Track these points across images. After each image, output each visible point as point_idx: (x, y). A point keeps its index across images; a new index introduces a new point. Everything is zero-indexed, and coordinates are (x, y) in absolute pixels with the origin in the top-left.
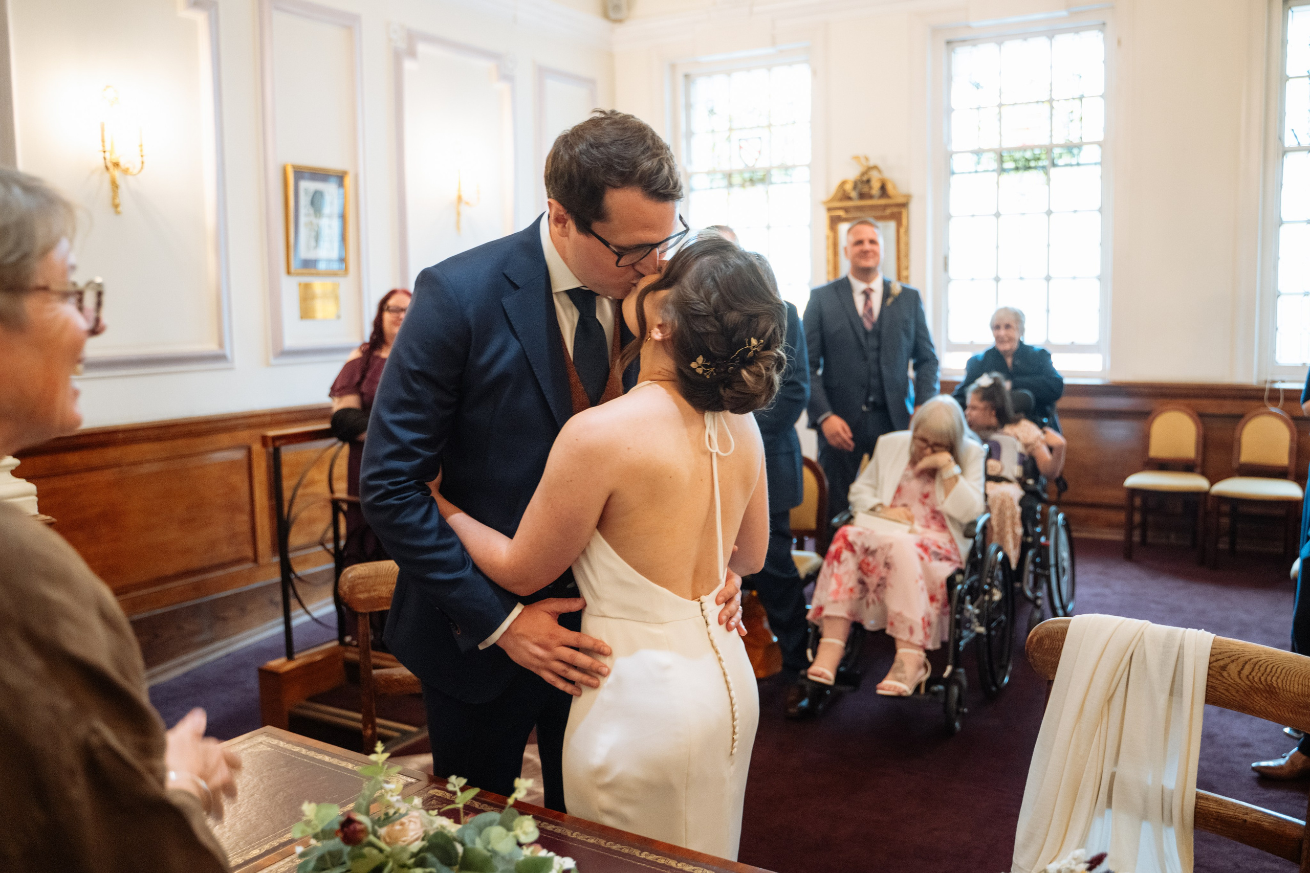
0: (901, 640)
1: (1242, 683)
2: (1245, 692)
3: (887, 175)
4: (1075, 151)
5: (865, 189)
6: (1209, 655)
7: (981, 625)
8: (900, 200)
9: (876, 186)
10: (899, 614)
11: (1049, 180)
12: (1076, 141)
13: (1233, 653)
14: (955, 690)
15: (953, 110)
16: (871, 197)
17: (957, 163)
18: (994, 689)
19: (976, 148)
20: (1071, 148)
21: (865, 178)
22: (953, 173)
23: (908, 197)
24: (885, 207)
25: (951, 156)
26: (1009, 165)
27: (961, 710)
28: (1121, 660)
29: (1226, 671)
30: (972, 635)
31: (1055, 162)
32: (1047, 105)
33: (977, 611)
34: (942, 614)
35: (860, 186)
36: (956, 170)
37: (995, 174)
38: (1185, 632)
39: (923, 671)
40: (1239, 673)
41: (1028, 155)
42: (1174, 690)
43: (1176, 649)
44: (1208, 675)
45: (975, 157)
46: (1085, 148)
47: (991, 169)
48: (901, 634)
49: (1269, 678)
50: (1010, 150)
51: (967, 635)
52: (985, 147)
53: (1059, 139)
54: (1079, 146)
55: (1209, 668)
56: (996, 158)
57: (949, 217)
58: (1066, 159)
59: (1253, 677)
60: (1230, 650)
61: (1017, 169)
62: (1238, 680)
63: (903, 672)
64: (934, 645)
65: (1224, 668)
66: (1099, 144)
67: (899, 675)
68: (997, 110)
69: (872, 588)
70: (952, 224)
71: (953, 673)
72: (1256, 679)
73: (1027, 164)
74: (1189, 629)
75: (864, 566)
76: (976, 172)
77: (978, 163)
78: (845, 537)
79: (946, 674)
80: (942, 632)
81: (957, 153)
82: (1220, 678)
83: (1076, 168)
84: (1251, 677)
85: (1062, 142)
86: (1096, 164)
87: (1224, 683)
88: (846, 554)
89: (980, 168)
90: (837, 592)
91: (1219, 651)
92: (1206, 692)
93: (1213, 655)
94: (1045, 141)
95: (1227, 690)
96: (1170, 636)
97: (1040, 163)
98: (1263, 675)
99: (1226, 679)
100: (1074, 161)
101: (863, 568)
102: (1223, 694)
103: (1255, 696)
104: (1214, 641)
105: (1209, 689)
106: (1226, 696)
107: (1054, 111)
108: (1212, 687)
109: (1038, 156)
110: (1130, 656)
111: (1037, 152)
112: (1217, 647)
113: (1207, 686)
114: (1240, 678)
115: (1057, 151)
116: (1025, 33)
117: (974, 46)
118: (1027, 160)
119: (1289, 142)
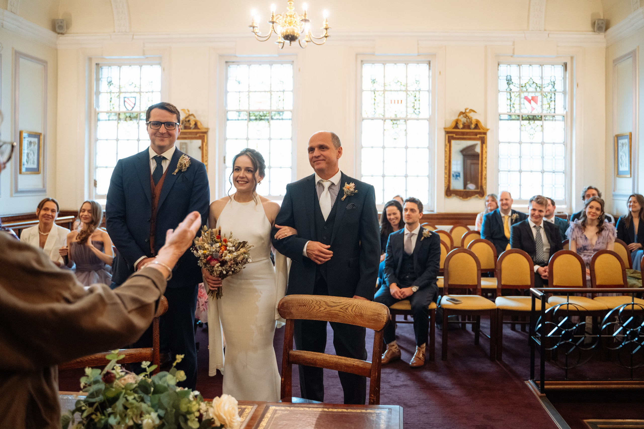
1: (353, 314)
2: (353, 317)
3: (197, 119)
4: (281, 113)
5: (187, 125)
8: (204, 130)
9: (192, 123)
11: (270, 125)
12: (281, 109)
15: (228, 92)
16: (190, 128)
17: (231, 115)
19: (238, 108)
20: (279, 112)
21: (187, 119)
22: (228, 120)
23: (208, 129)
24: (197, 133)
25: (227, 112)
26: (253, 117)
31: (273, 117)
32: (269, 93)
35: (185, 123)
36: (229, 118)
37: (247, 121)
40: (352, 310)
41: (261, 114)
45: (238, 113)
46: (285, 112)
47: (245, 119)
49: (361, 311)
50: (253, 111)
52: (242, 109)
53: (274, 108)
54: (283, 112)
56: (247, 114)
57: (226, 139)
58: (277, 116)
61: (256, 119)
62: (351, 313)
66: (291, 111)
68: (247, 93)
70: (228, 142)
72: (357, 312)
73: (261, 118)
76: (238, 120)
77: (239, 116)
81: (230, 111)
82: (345, 313)
83: (281, 121)
84: (355, 311)
85: (275, 109)
86: (290, 119)
89: (240, 118)
94: (268, 108)
97: (266, 118)
100: (280, 118)
103: (357, 318)
106: (348, 319)
107: (272, 96)
109: (265, 114)
111: (265, 112)
115: (273, 113)
116: (260, 63)
117: (238, 65)
118: (261, 116)
119: (364, 116)
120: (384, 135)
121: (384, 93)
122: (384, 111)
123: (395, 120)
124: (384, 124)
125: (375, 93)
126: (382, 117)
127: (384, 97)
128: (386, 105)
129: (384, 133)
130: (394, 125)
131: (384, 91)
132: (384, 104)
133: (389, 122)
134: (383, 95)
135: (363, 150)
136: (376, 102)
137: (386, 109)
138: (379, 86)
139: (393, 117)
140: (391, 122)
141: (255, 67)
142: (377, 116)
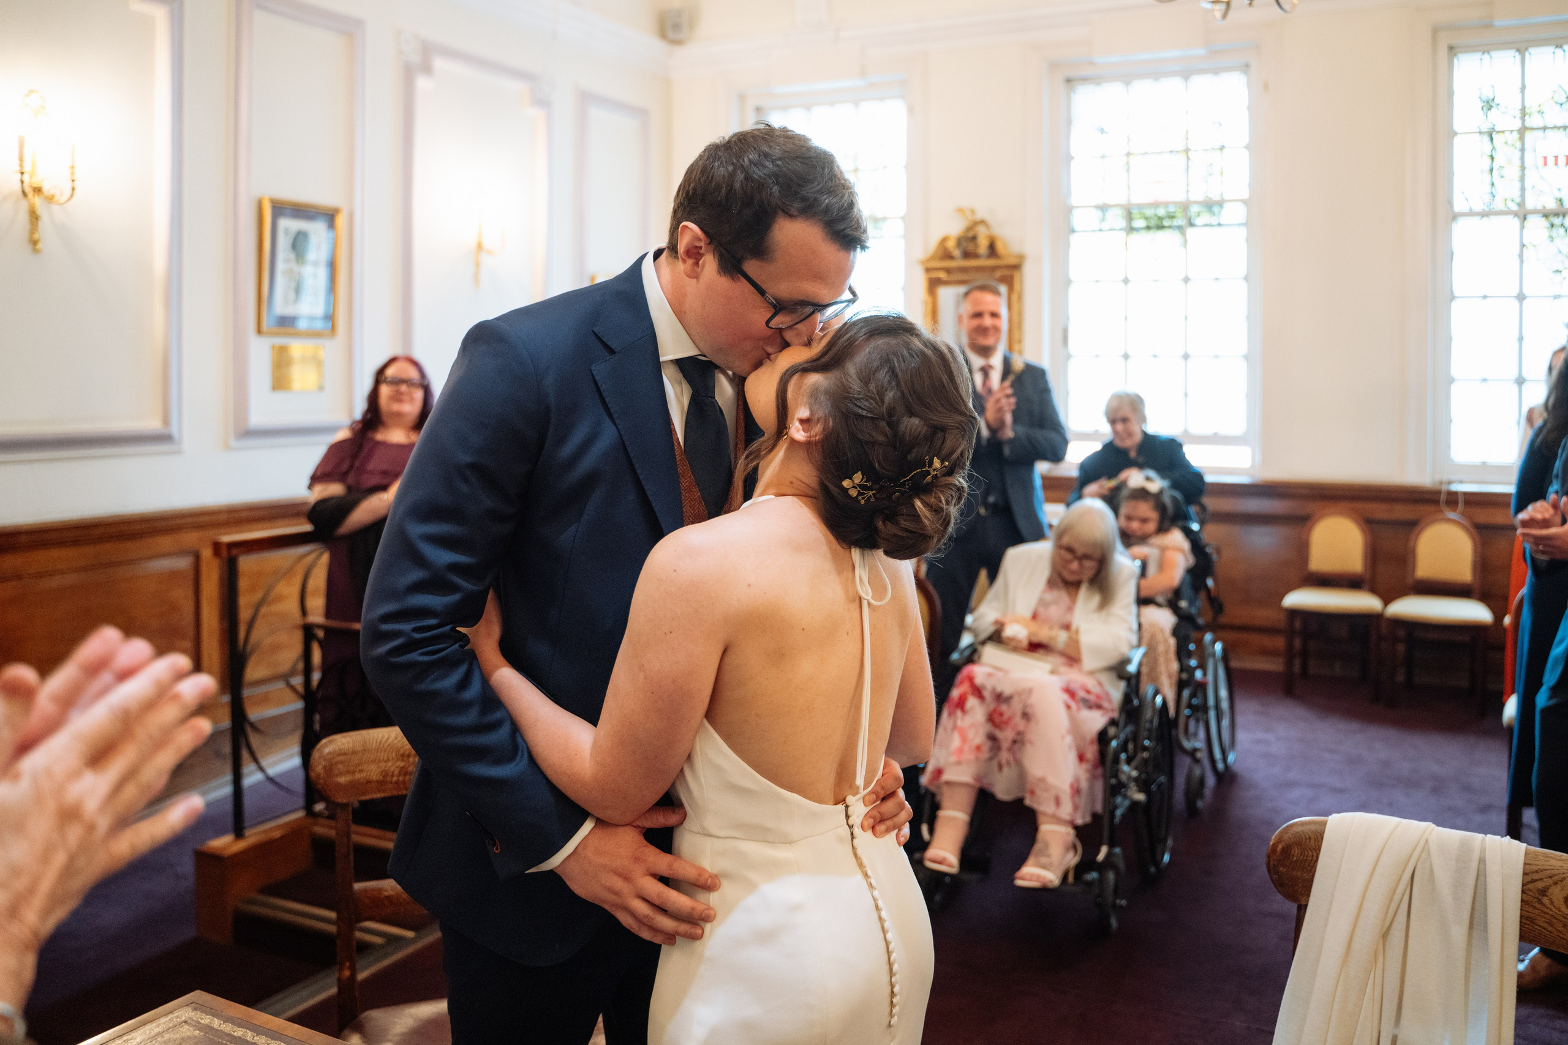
0: (1044, 814)
3: (996, 231)
4: (1216, 209)
5: (971, 247)
6: (1520, 872)
7: (1140, 791)
8: (1008, 261)
9: (983, 243)
10: (1042, 780)
11: (1186, 241)
12: (1217, 197)
13: (1556, 872)
14: (1111, 876)
15: (1073, 158)
16: (977, 257)
17: (1078, 219)
18: (1153, 870)
19: (1100, 202)
20: (1210, 206)
21: (970, 234)
22: (1073, 231)
23: (1021, 257)
24: (994, 269)
25: (1071, 211)
26: (1139, 223)
27: (1118, 901)
28: (1400, 879)
29: (1547, 896)
30: (1127, 803)
31: (1192, 221)
32: (1183, 156)
33: (1134, 773)
34: (1093, 777)
35: (964, 242)
36: (1076, 228)
37: (1123, 234)
38: (1483, 839)
39: (1071, 854)
41: (1161, 212)
42: (1477, 921)
43: (1474, 865)
44: (1522, 901)
45: (1100, 213)
46: (1226, 206)
47: (1118, 227)
48: (1044, 806)
50: (1140, 206)
51: (1122, 806)
52: (1111, 201)
53: (1197, 195)
54: (1220, 204)
55: (1523, 892)
56: (1124, 214)
57: (1068, 283)
58: (1204, 218)
60: (1550, 868)
61: (1148, 228)
63: (1049, 856)
64: (1083, 817)
65: (1543, 892)
66: (1244, 201)
67: (1043, 860)
68: (1125, 159)
69: (1005, 745)
70: (1073, 290)
71: (1109, 855)
73: (1159, 223)
74: (1489, 836)
75: (996, 717)
76: (1101, 230)
77: (1103, 220)
78: (971, 679)
79: (1101, 857)
80: (1093, 801)
81: (1077, 207)
82: (1539, 906)
83: (1217, 229)
85: (1201, 198)
86: (1240, 224)
87: (1545, 913)
88: (972, 702)
89: (1105, 226)
90: (960, 751)
91: (1535, 868)
92: (1521, 926)
93: (1527, 874)
94: (1181, 197)
96: (1464, 846)
97: (1175, 223)
99: (1547, 908)
100: (1214, 220)
101: (994, 719)
102: (1544, 928)
104: (1527, 853)
105: (1524, 921)
106: (1548, 931)
107: (1190, 163)
108: (1527, 918)
109: (1172, 214)
110: (1411, 873)
111: (1172, 209)
112: (1530, 862)
113: (1521, 916)
115: (1194, 209)
116: (1156, 73)
117: (1098, 84)
118: (1161, 219)
119: (1459, 206)
120: (1522, 262)
121: (1522, 138)
122: (1523, 189)
123: (1557, 215)
124: (1522, 227)
125: (1492, 139)
126: (1514, 207)
127: (1523, 150)
128: (1526, 172)
129: (1521, 256)
130: (1555, 230)
131: (1523, 131)
132: (1523, 168)
133: (1536, 224)
134: (1518, 145)
135: (1455, 305)
136: (1495, 167)
137: (1527, 184)
138: (1506, 120)
139: (1551, 205)
140: (1544, 223)
141: (1142, 87)
142: (1499, 205)
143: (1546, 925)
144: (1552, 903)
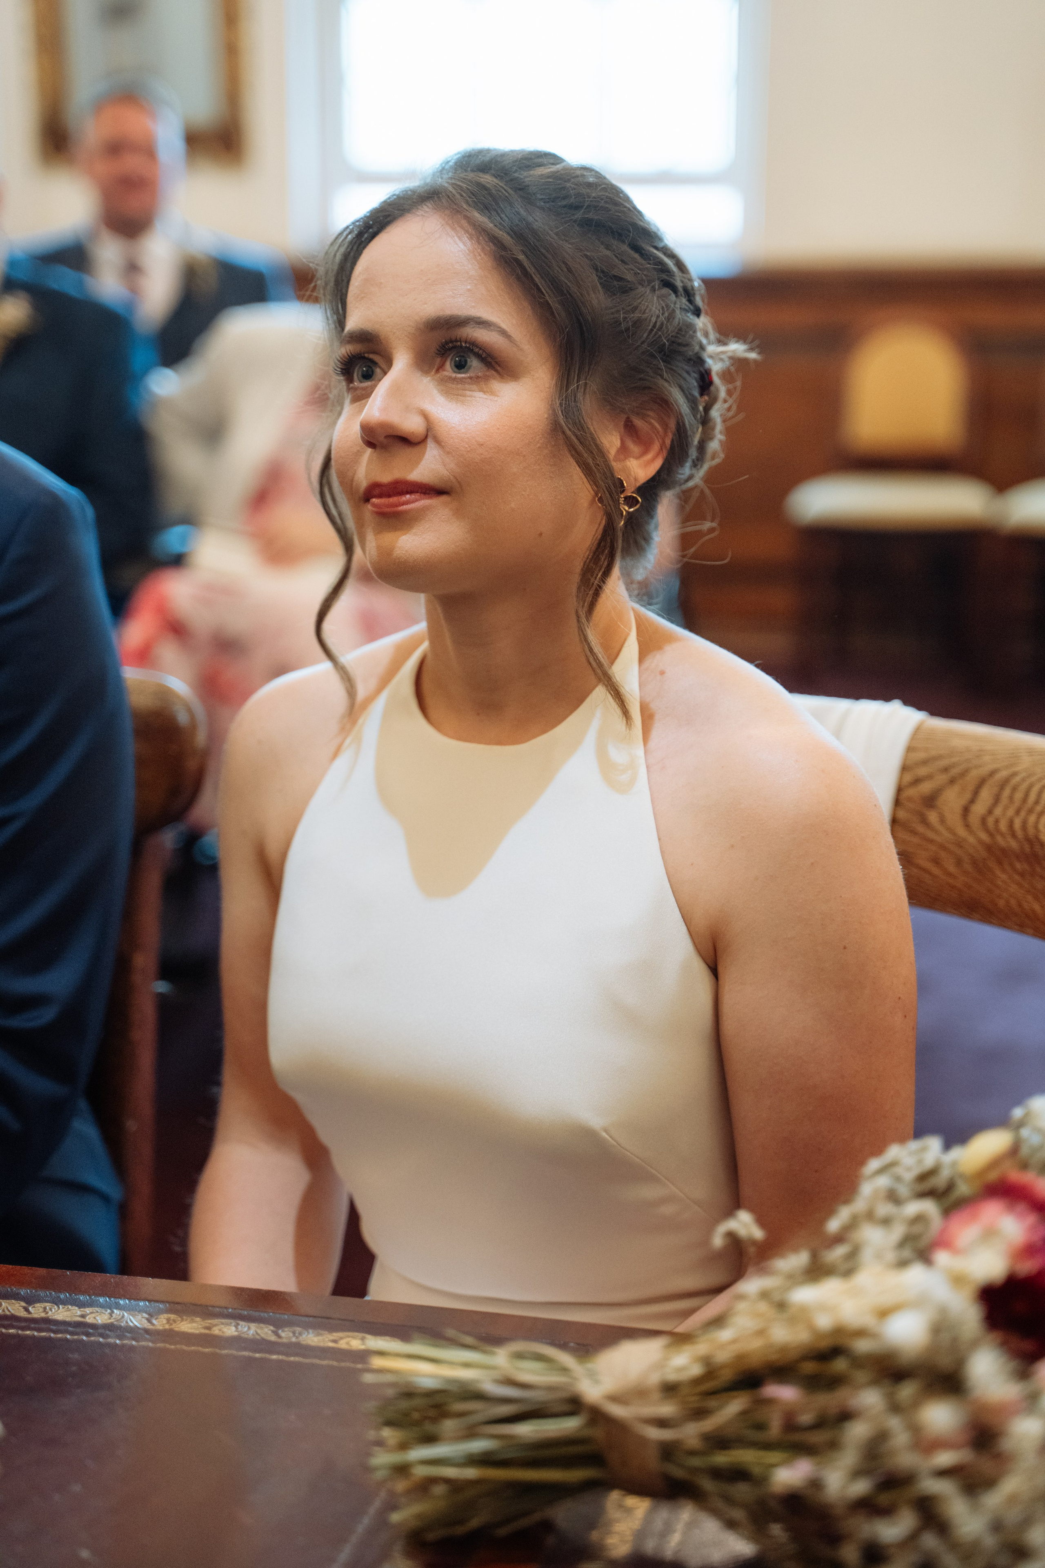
1: (971, 840)
2: (974, 862)
6: (899, 769)
13: (955, 760)
29: (937, 808)
40: (966, 810)
49: (1032, 819)
55: (897, 802)
59: (997, 821)
60: (945, 752)
62: (962, 832)
65: (930, 801)
72: (1003, 826)
82: (921, 829)
84: (990, 821)
87: (931, 841)
91: (923, 759)
93: (908, 769)
95: (936, 861)
98: (1018, 812)
99: (938, 831)
103: (998, 872)
104: (916, 731)
112: (917, 745)
114: (967, 826)
143: (928, 865)
144: (942, 820)
